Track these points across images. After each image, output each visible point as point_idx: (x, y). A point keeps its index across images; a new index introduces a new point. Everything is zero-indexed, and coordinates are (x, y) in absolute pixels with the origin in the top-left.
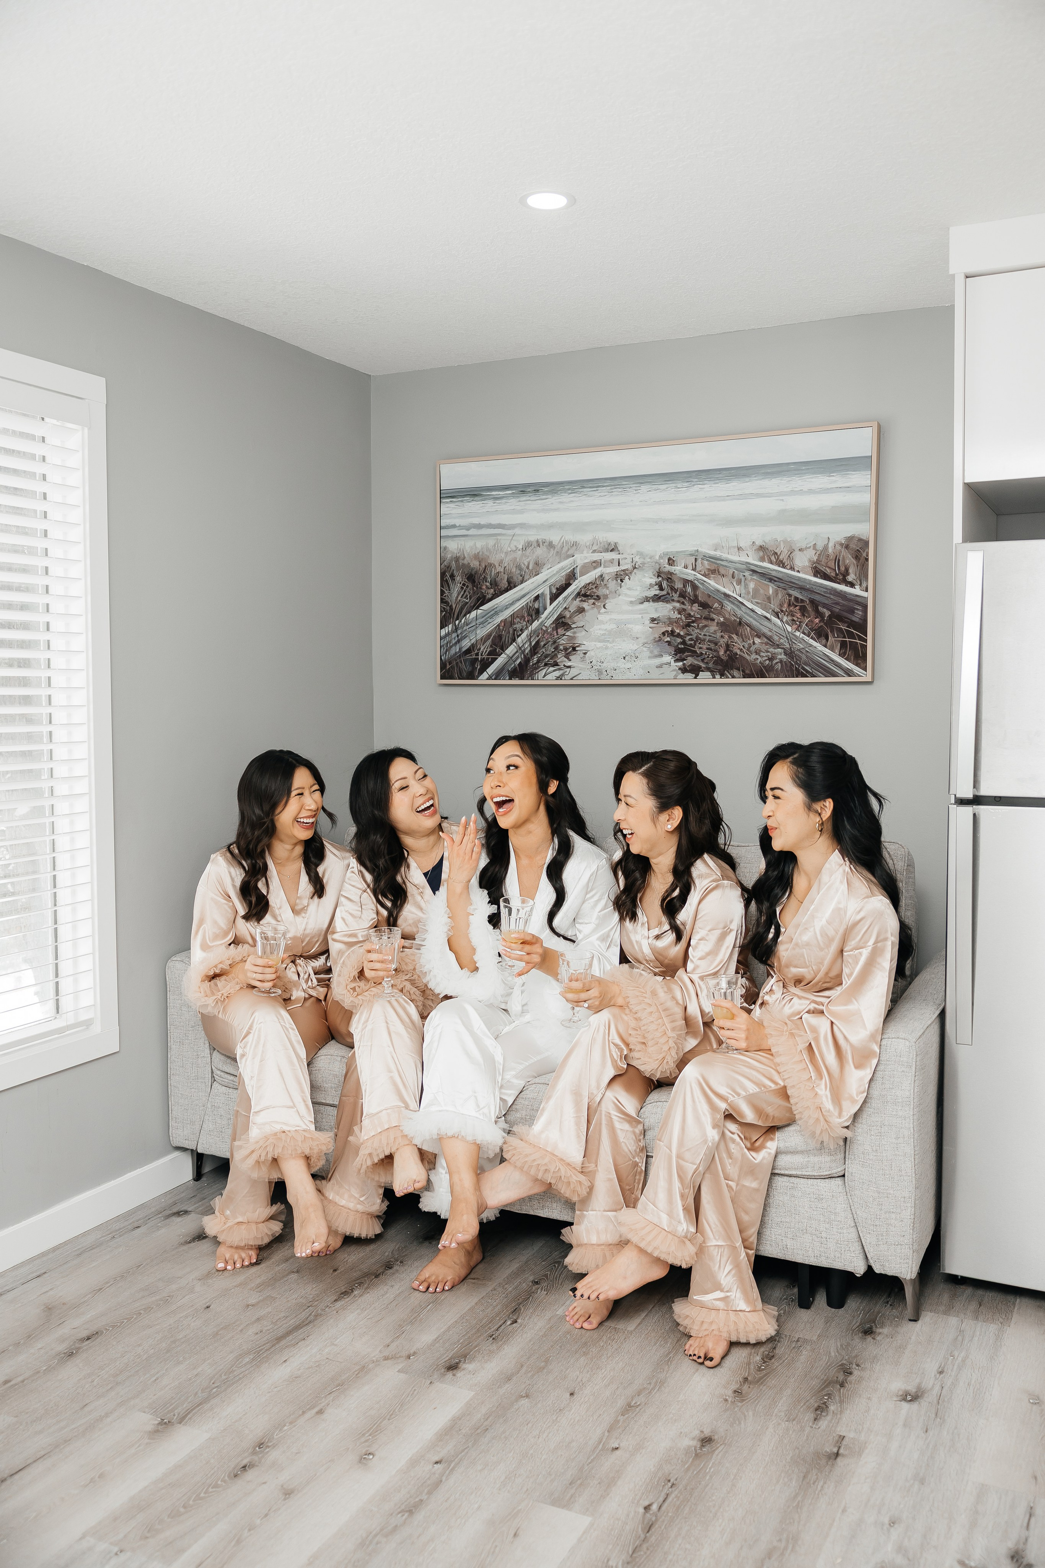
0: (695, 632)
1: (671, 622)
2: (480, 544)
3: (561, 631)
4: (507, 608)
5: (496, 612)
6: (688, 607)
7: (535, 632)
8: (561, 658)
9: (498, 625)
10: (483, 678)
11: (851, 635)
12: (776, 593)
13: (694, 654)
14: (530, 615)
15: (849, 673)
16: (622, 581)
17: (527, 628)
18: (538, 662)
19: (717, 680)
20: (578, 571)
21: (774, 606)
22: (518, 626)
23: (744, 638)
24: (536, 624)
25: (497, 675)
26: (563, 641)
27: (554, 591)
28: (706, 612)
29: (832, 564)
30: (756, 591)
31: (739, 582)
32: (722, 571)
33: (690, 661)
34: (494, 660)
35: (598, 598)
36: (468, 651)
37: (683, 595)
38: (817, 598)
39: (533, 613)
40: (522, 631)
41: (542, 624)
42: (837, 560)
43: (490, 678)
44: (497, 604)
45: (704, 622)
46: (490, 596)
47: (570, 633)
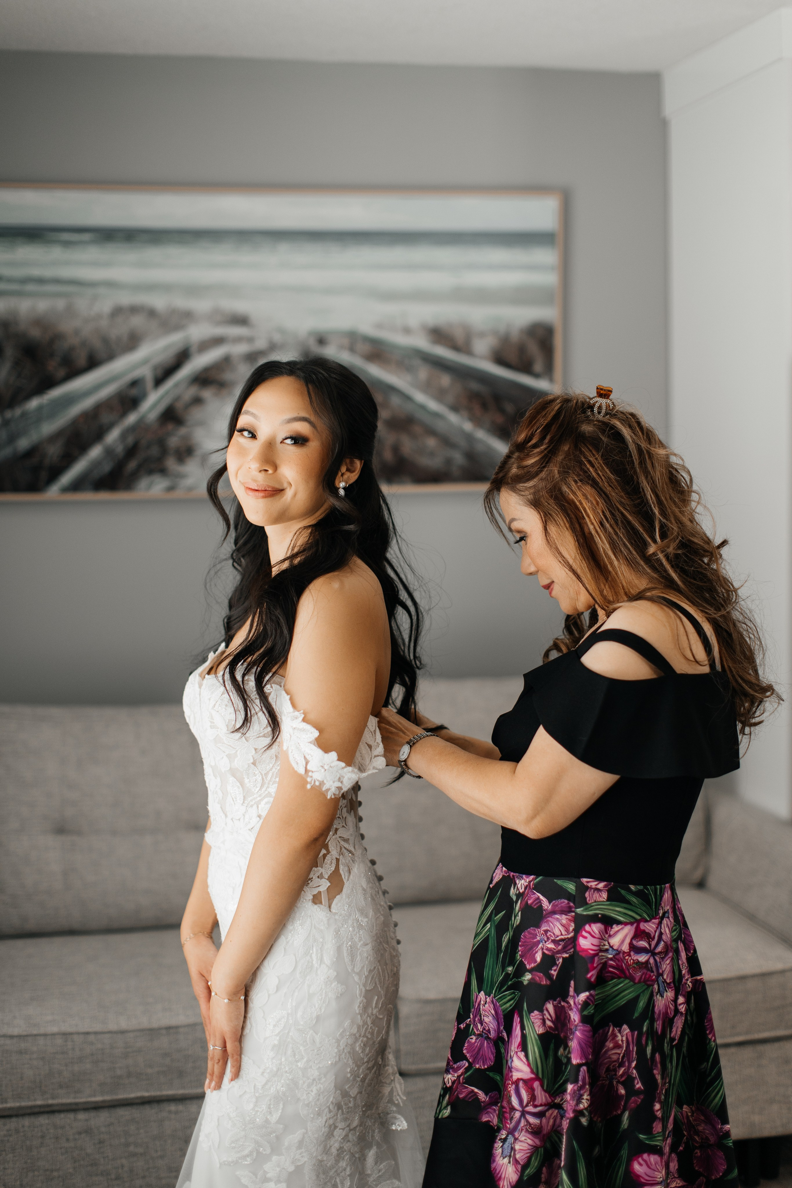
2: (42, 306)
3: (170, 427)
4: (87, 394)
5: (69, 400)
7: (131, 429)
8: (171, 463)
9: (75, 420)
10: (53, 491)
12: (451, 385)
14: (122, 405)
17: (118, 422)
18: (139, 467)
20: (194, 349)
21: (451, 400)
22: (105, 420)
23: (414, 438)
24: (132, 418)
25: (76, 486)
26: (173, 442)
27: (160, 373)
29: (515, 352)
30: (428, 381)
31: (408, 370)
32: (386, 356)
34: (68, 467)
36: (30, 453)
38: (501, 393)
39: (128, 402)
40: (111, 425)
41: (142, 417)
42: (522, 350)
43: (63, 491)
44: (73, 389)
47: (183, 431)
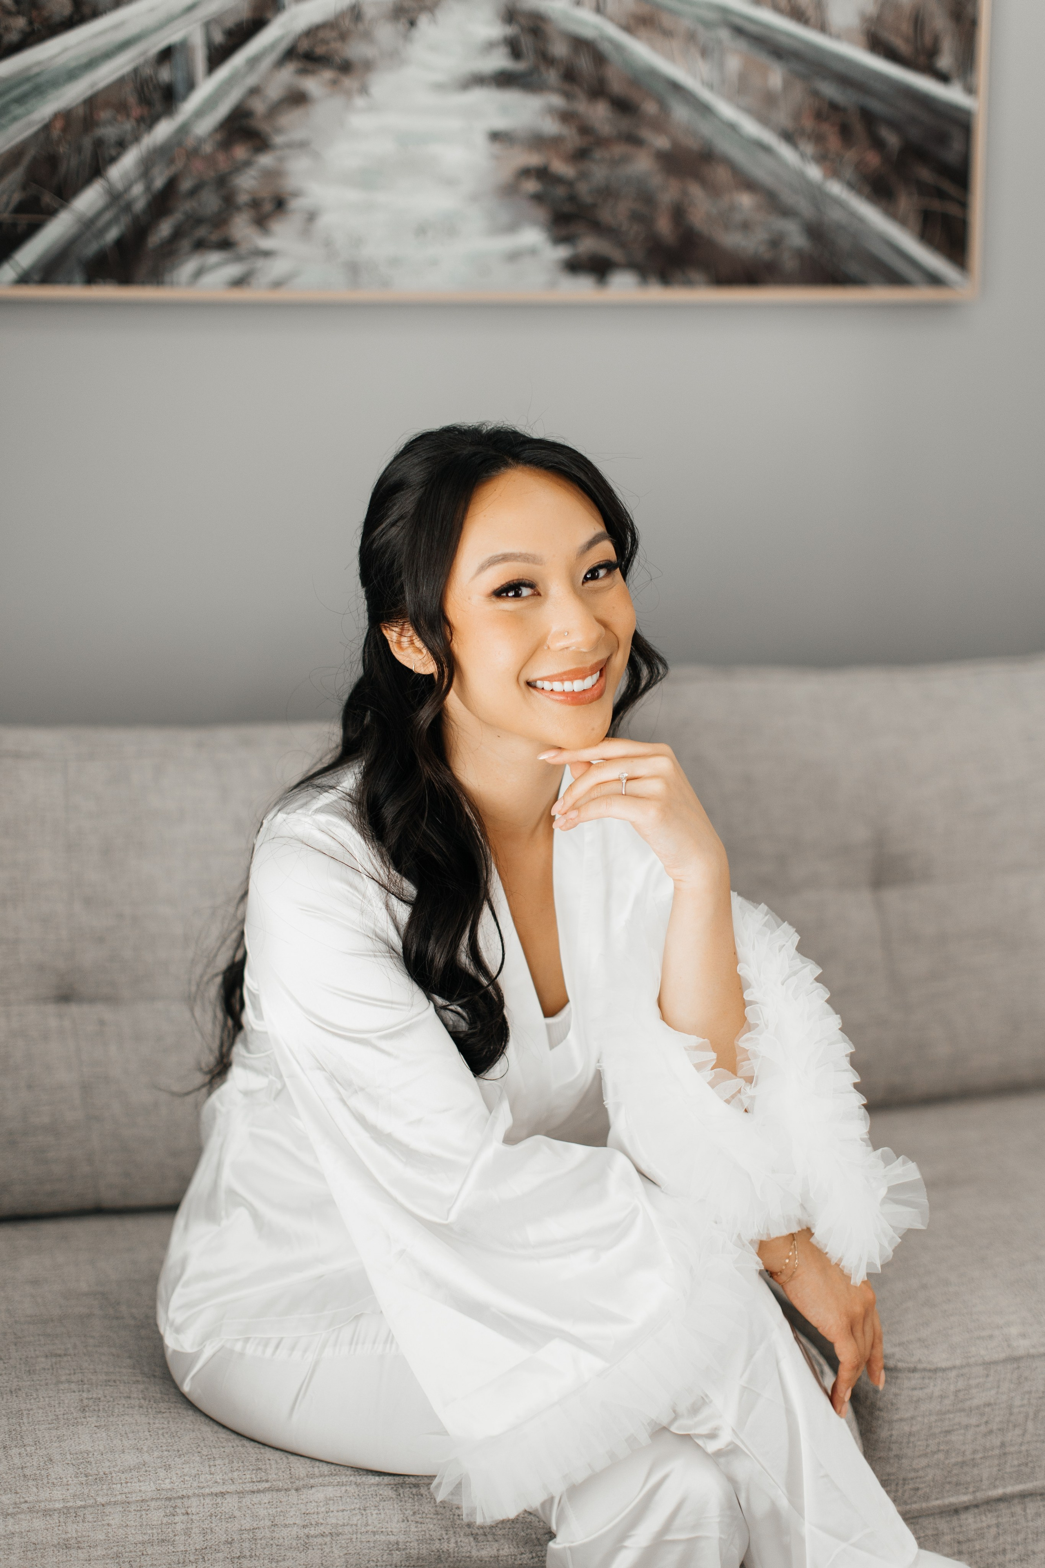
0: (599, 173)
1: (538, 141)
3: (240, 152)
4: (72, 74)
6: (582, 106)
7: (163, 153)
8: (242, 228)
9: (47, 128)
10: (3, 280)
11: (941, 194)
12: (787, 85)
13: (598, 227)
14: (144, 100)
15: (935, 280)
16: (412, 23)
17: (137, 139)
18: (177, 235)
19: (656, 293)
21: (783, 117)
22: (109, 133)
23: (713, 190)
24: (163, 130)
26: (247, 183)
27: (218, 37)
28: (625, 124)
29: (906, 27)
30: (743, 77)
31: (704, 53)
32: (667, 21)
33: (589, 244)
34: (33, 229)
35: (346, 67)
37: (570, 76)
38: (875, 106)
39: (157, 97)
40: (122, 145)
41: (184, 129)
42: (918, 21)
43: (24, 279)
44: (39, 63)
45: (618, 150)
46: (13, 37)
47: (265, 160)
